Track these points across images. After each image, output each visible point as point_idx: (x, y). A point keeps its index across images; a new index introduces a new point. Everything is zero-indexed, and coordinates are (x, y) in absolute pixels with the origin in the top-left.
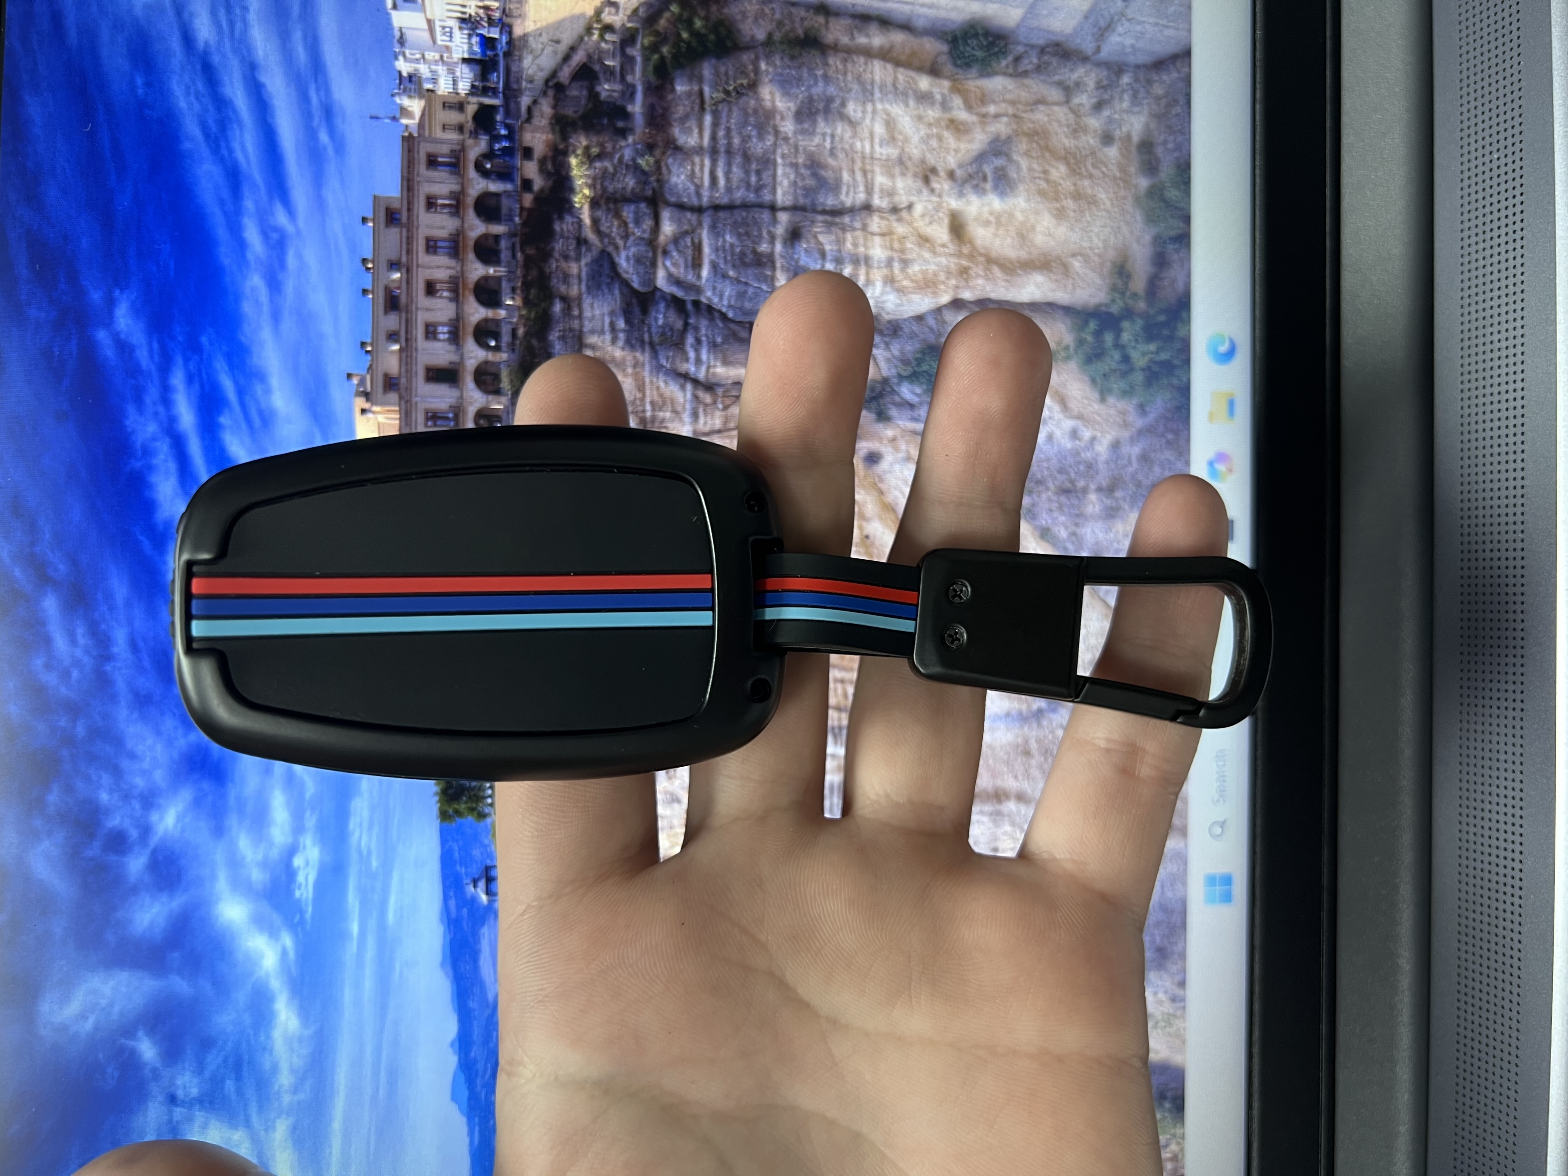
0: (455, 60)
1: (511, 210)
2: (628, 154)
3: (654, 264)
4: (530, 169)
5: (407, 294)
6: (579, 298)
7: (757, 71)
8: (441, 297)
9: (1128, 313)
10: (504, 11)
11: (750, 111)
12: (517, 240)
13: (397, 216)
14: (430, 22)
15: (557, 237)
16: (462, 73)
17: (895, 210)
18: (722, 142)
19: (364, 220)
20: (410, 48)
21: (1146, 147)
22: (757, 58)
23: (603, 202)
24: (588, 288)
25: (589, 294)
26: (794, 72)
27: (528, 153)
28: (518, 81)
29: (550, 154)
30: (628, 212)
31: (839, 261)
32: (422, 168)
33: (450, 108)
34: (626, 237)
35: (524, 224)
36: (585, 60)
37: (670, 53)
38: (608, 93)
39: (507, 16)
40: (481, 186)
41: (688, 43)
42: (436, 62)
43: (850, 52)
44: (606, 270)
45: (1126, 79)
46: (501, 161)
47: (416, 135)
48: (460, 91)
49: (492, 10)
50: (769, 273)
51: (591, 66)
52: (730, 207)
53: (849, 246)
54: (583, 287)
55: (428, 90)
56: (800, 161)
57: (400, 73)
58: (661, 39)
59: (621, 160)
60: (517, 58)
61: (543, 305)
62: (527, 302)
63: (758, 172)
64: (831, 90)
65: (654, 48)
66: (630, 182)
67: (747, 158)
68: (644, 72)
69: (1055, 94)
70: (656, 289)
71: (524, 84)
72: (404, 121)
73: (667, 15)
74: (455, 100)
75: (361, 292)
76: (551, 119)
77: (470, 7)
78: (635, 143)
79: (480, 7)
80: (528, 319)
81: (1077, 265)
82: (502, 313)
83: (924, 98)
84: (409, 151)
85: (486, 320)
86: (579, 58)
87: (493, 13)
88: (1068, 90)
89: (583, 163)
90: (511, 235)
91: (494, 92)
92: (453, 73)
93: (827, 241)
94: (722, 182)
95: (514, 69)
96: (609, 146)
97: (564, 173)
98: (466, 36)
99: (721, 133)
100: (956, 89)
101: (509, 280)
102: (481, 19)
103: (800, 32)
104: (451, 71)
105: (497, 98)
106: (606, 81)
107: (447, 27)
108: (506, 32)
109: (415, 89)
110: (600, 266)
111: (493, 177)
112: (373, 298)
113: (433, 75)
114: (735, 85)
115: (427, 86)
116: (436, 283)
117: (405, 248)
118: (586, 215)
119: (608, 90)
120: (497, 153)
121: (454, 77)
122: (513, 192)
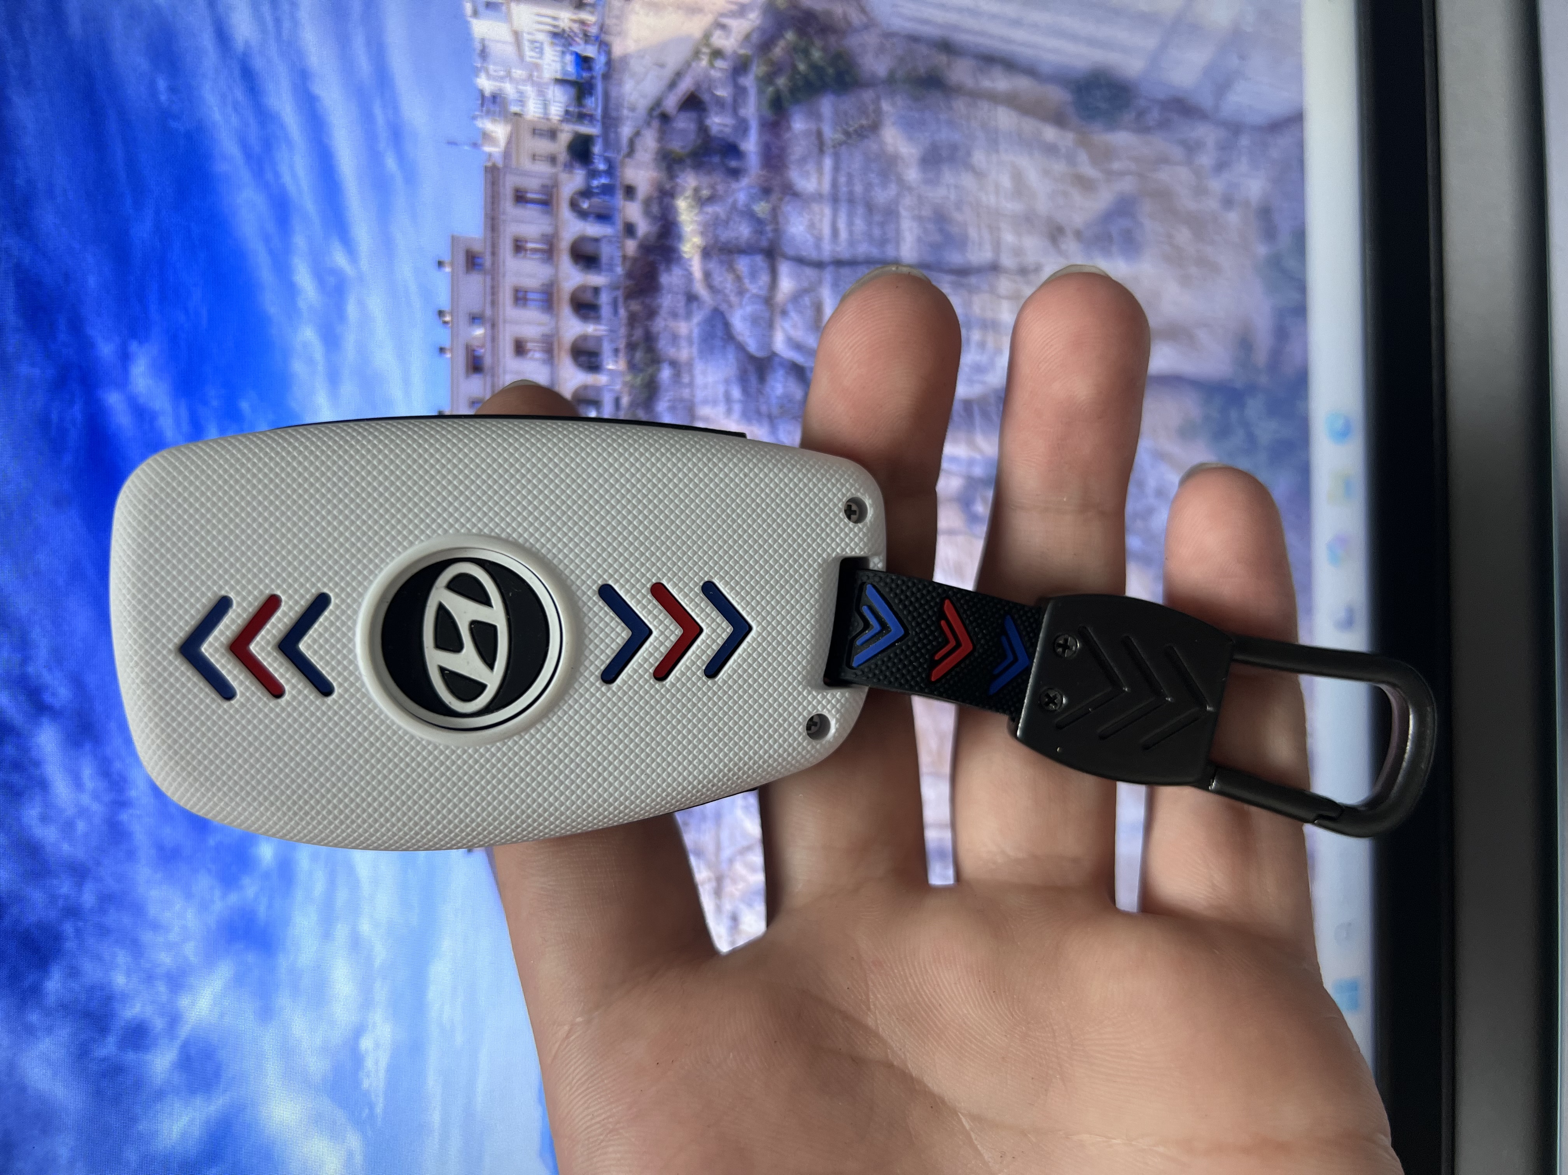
0: (545, 80)
1: (612, 258)
2: (742, 197)
3: (771, 325)
4: (633, 211)
5: (493, 354)
6: (690, 364)
7: (878, 112)
8: (532, 359)
9: (1252, 389)
10: (602, 28)
11: (873, 156)
12: (620, 293)
13: (479, 261)
14: (517, 35)
15: (664, 292)
16: (554, 96)
17: (1022, 271)
18: (844, 189)
19: (440, 264)
20: (495, 64)
21: (1265, 213)
22: (878, 99)
23: (716, 251)
24: (701, 352)
25: (701, 358)
26: (917, 116)
27: (630, 191)
28: (619, 107)
29: (656, 194)
30: (743, 264)
32: (508, 206)
33: (541, 135)
34: (741, 292)
35: (629, 275)
36: (692, 88)
37: (786, 85)
38: (720, 128)
39: (605, 33)
40: (577, 229)
41: (806, 78)
42: (524, 81)
43: (976, 95)
44: (720, 333)
45: (1245, 141)
46: (599, 200)
47: (500, 164)
48: (551, 117)
49: (588, 25)
51: (700, 95)
52: (852, 263)
53: (976, 309)
54: (695, 350)
55: (516, 114)
56: (926, 212)
57: (482, 92)
58: (776, 70)
59: (734, 207)
60: (615, 82)
61: (650, 370)
62: (632, 366)
63: (882, 224)
64: (956, 137)
65: (768, 79)
66: (743, 231)
67: (870, 208)
68: (758, 106)
69: (1177, 152)
70: (774, 355)
71: (625, 112)
72: (487, 149)
73: (782, 43)
74: (545, 125)
75: (438, 351)
76: (657, 153)
77: (563, 19)
78: (752, 187)
79: (574, 21)
80: (632, 387)
81: (1202, 335)
82: (601, 379)
83: (1051, 150)
84: (493, 184)
85: (585, 387)
86: (686, 85)
87: (589, 29)
88: (1191, 148)
89: (691, 207)
90: (614, 287)
91: (591, 118)
92: (544, 96)
94: (843, 235)
95: (614, 93)
96: (720, 188)
97: (671, 217)
98: (559, 54)
99: (842, 179)
100: (1083, 142)
101: (612, 341)
102: (576, 34)
103: (922, 71)
104: (541, 93)
105: (594, 126)
106: (717, 114)
107: (536, 42)
108: (605, 51)
109: (500, 112)
110: (713, 326)
111: (590, 219)
112: (452, 358)
113: (520, 97)
114: (856, 126)
115: (514, 109)
116: (526, 342)
117: (489, 299)
118: (696, 267)
119: (720, 124)
120: (596, 191)
121: (545, 100)
122: (614, 237)
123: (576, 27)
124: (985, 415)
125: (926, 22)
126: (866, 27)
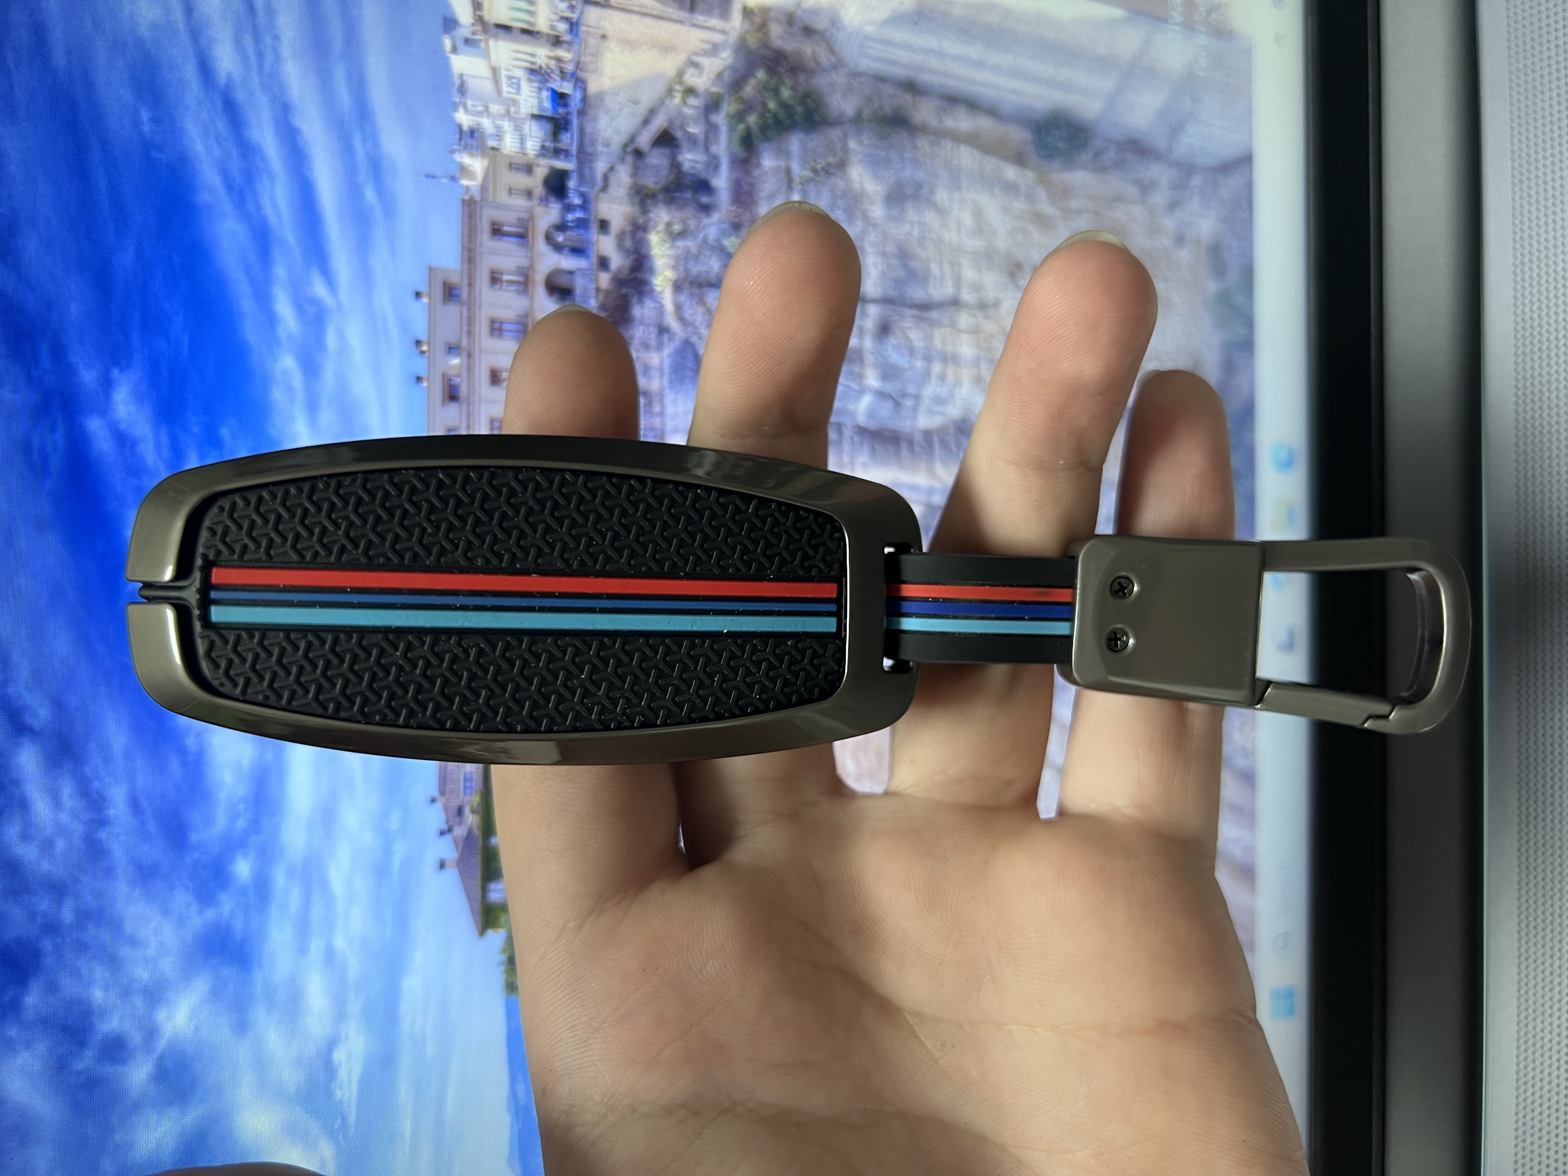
0: (522, 116)
1: (585, 291)
2: (712, 233)
4: (607, 245)
5: (469, 384)
6: (661, 394)
7: (845, 150)
10: (578, 65)
11: (839, 193)
13: (456, 292)
14: (495, 71)
15: (637, 323)
16: (530, 131)
17: (982, 306)
19: (418, 295)
20: (473, 99)
21: (1215, 251)
22: (845, 136)
23: (687, 285)
24: (671, 382)
25: (671, 388)
26: (883, 153)
27: (604, 226)
28: (593, 142)
29: (629, 229)
31: (928, 358)
32: (485, 238)
33: (518, 169)
35: (604, 306)
36: (665, 125)
37: (756, 123)
38: (692, 164)
39: (581, 70)
40: (552, 262)
41: (775, 116)
42: (502, 117)
43: (939, 135)
44: (689, 363)
45: (1196, 181)
46: (574, 234)
47: (478, 198)
48: (528, 152)
49: (564, 62)
50: (857, 370)
51: (673, 132)
53: (938, 343)
54: (666, 381)
55: (493, 148)
56: (890, 248)
57: (460, 127)
58: (747, 108)
59: (705, 241)
60: (590, 118)
64: (920, 175)
65: (739, 117)
66: (714, 265)
68: (730, 141)
69: (1132, 192)
71: (600, 148)
72: (465, 182)
73: (753, 82)
74: (521, 160)
75: (415, 379)
76: (631, 188)
77: (540, 56)
78: (722, 222)
79: (551, 58)
83: (1011, 188)
84: (470, 217)
86: (659, 123)
87: (566, 66)
88: (1146, 188)
89: (663, 241)
91: (566, 153)
92: (520, 131)
93: (916, 337)
95: (589, 129)
96: (692, 223)
97: (643, 251)
98: (536, 90)
100: (1043, 180)
102: (552, 71)
103: (888, 110)
104: (518, 128)
105: (570, 161)
106: (689, 150)
107: (513, 78)
108: (580, 87)
109: (477, 146)
110: (684, 358)
111: (566, 251)
112: (428, 387)
113: (498, 131)
114: (824, 163)
115: (491, 143)
116: (501, 371)
117: (465, 329)
118: (668, 300)
119: (691, 161)
120: (570, 224)
121: (522, 135)
122: (588, 269)
123: (553, 64)
124: (944, 445)
125: (893, 63)
126: (835, 67)
